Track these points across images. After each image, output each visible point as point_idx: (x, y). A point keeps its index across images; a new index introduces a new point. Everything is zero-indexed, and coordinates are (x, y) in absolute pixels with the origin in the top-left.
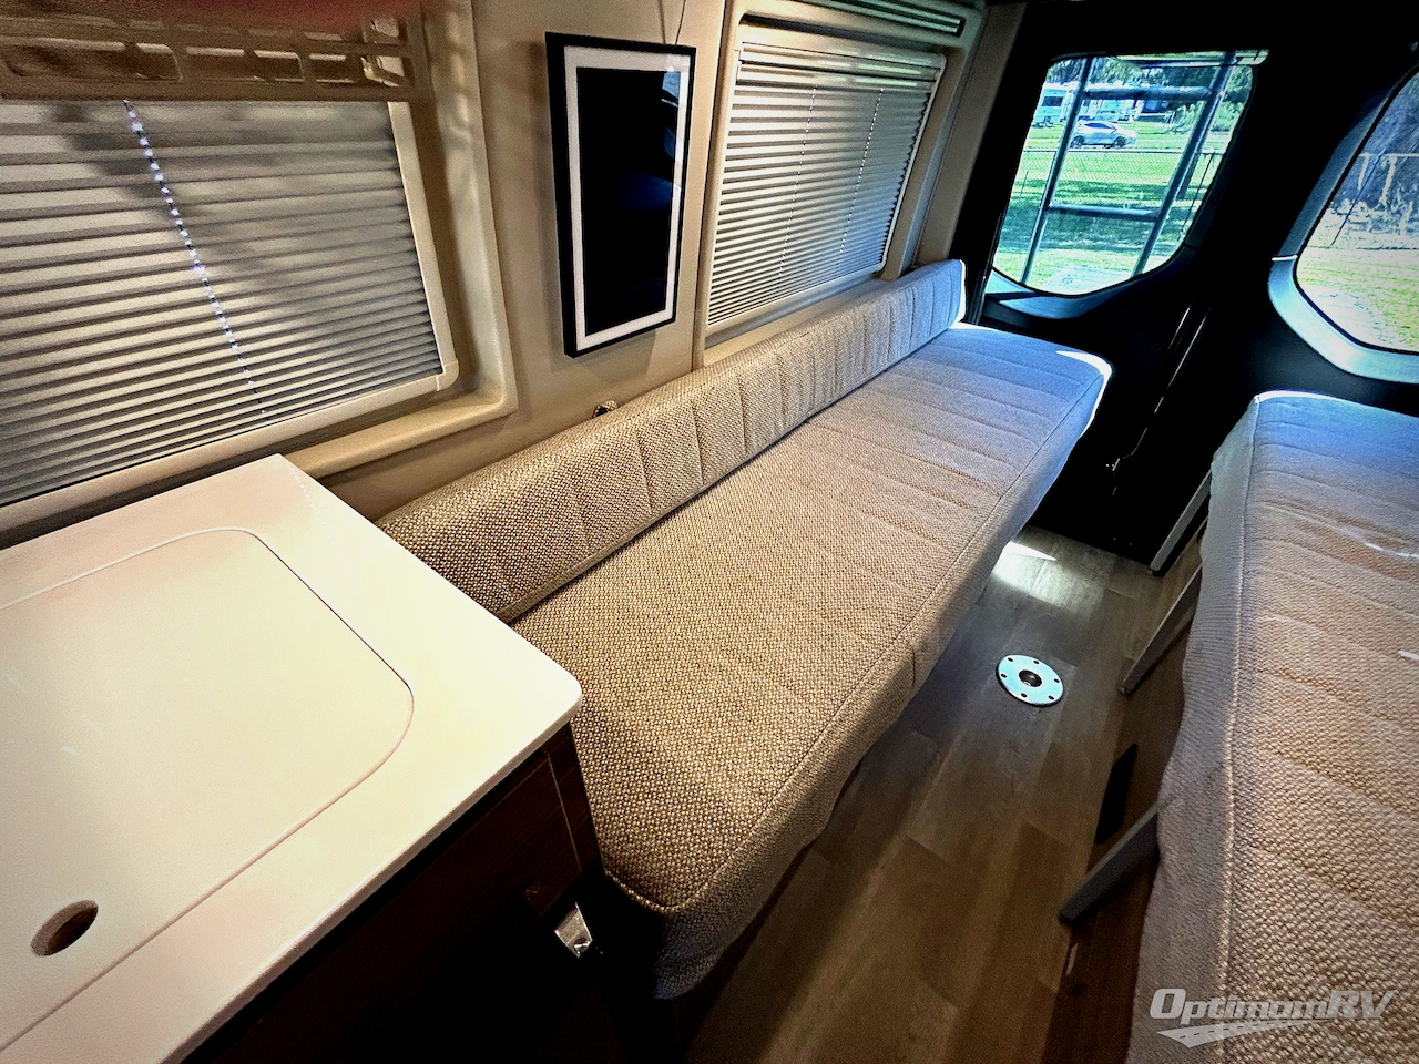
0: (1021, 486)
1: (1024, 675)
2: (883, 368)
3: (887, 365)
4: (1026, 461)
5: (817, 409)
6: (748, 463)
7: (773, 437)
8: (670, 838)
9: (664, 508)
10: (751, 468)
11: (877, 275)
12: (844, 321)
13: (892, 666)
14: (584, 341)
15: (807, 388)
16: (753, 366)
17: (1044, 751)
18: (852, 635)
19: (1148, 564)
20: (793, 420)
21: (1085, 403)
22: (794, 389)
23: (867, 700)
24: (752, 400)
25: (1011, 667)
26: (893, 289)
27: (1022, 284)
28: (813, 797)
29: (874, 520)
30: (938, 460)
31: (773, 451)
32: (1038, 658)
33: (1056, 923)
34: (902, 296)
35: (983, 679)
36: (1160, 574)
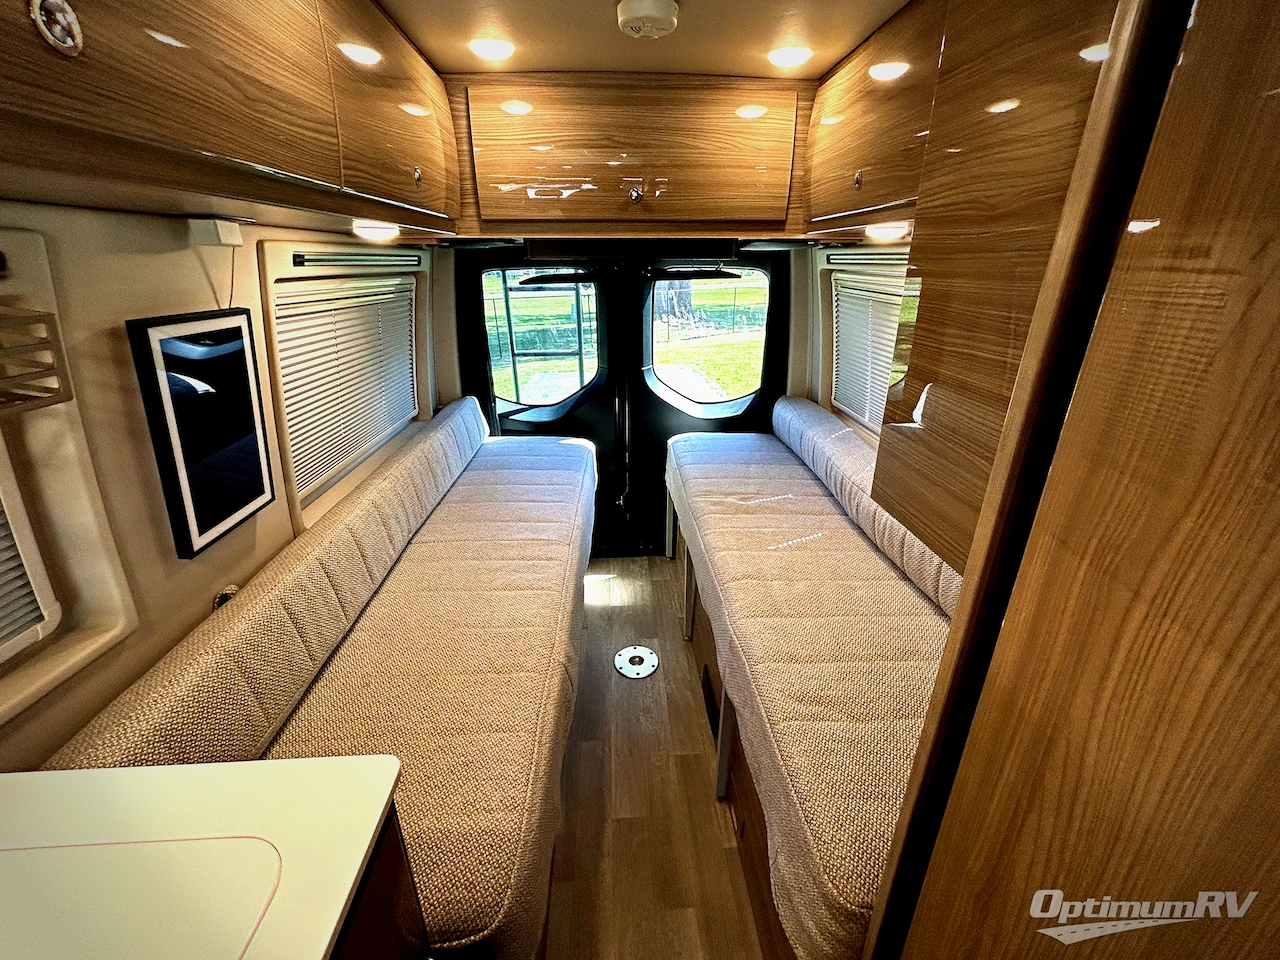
0: (577, 534)
1: (632, 661)
2: (450, 485)
3: (452, 482)
4: (573, 517)
5: (414, 531)
6: (376, 592)
7: (390, 564)
8: (468, 879)
9: (322, 656)
10: (381, 595)
11: (414, 419)
12: (410, 460)
13: (556, 680)
14: (198, 541)
15: (402, 518)
16: (355, 515)
17: (664, 702)
18: (522, 674)
19: (665, 555)
20: (400, 546)
21: (589, 470)
22: (392, 522)
23: (551, 710)
24: (365, 540)
25: (622, 661)
26: (435, 428)
27: (518, 403)
28: (547, 793)
29: (498, 593)
30: (521, 537)
31: (392, 576)
32: (634, 645)
33: (717, 805)
34: (444, 431)
35: (610, 677)
36: (673, 558)
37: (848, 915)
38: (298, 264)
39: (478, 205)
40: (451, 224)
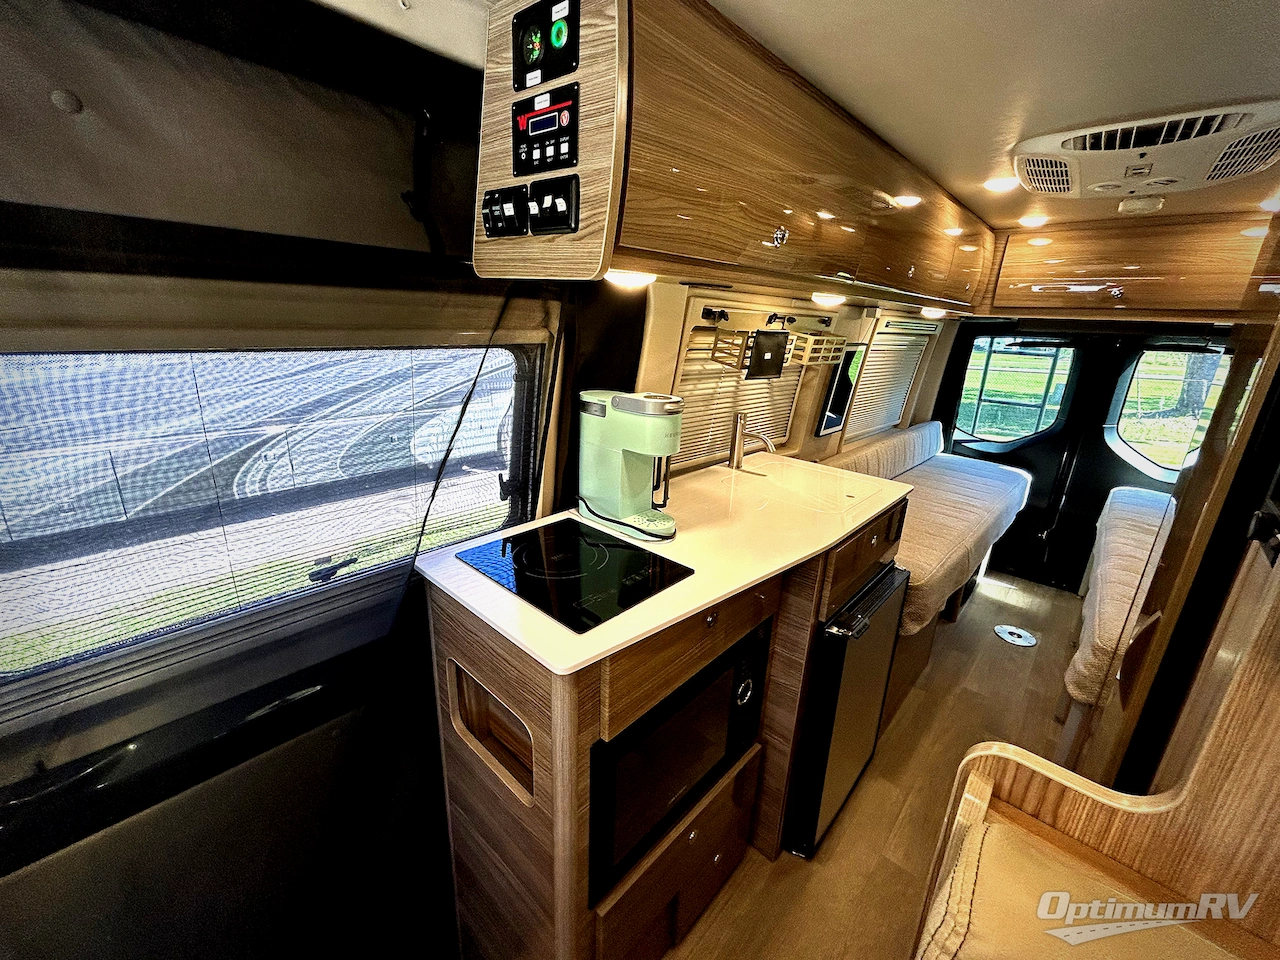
11: (896, 426)
14: (822, 432)
21: (1017, 491)
34: (917, 434)
37: (1104, 651)
38: (887, 326)
39: (993, 298)
40: (972, 309)
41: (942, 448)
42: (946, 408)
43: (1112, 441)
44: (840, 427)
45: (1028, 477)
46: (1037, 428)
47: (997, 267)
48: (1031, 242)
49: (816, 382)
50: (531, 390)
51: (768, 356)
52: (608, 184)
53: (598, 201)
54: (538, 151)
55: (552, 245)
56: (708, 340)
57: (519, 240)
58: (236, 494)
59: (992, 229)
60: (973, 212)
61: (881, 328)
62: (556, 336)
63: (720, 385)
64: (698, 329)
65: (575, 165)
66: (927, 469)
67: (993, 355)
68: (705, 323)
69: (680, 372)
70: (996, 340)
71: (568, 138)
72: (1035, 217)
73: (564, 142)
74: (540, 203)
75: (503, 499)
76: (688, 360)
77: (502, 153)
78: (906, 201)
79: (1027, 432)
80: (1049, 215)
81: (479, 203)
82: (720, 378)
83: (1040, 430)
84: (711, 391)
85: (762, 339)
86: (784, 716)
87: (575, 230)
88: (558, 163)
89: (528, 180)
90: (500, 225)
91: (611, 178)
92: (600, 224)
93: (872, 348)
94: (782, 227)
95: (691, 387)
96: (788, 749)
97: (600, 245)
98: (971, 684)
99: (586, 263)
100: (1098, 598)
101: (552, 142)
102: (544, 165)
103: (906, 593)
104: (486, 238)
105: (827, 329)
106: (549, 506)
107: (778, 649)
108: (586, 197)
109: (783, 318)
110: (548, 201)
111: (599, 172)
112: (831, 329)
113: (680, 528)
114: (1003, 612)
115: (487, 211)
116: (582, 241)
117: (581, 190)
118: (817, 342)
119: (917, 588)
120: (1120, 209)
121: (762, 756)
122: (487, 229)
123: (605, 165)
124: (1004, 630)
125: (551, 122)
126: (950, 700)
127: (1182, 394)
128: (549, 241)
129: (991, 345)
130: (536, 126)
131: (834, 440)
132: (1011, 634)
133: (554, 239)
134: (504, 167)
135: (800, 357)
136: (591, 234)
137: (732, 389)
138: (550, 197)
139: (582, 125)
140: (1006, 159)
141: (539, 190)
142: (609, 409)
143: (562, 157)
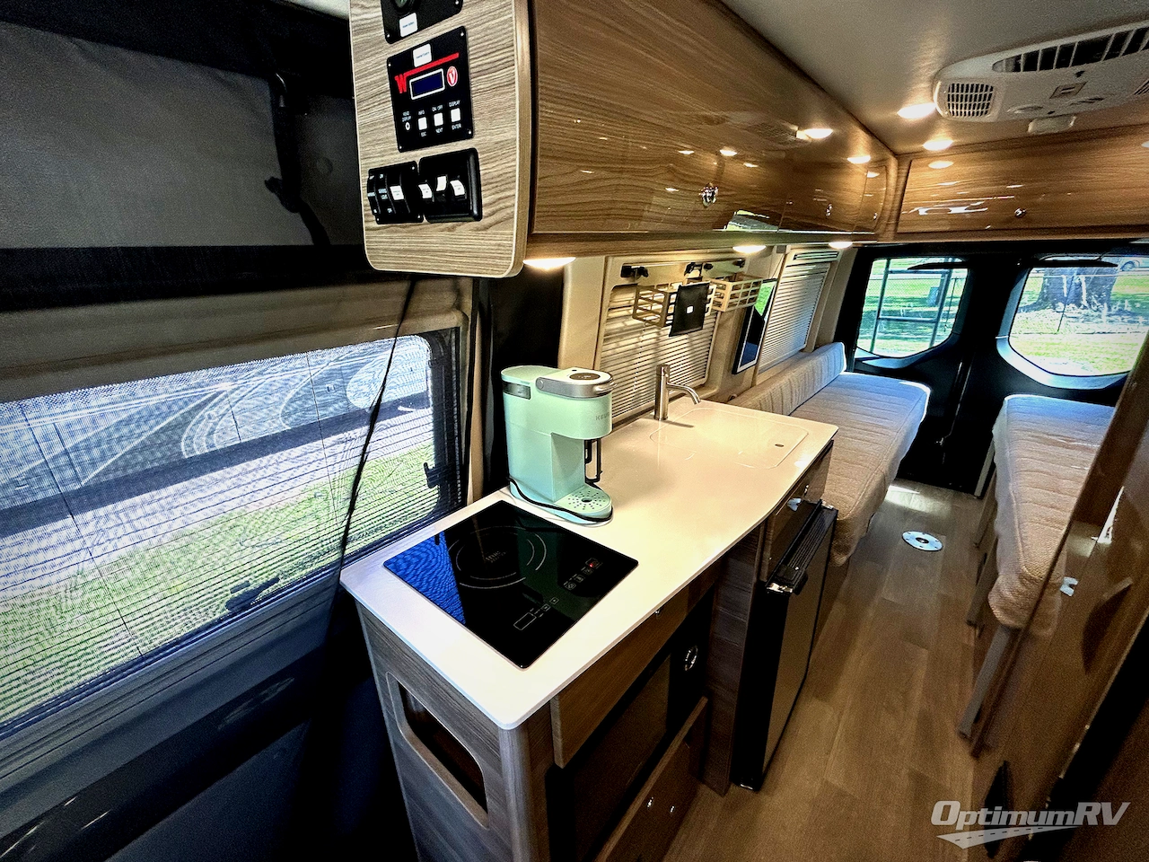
0: (904, 430)
11: (802, 350)
13: (879, 476)
14: (738, 369)
17: (940, 566)
19: (973, 494)
21: (919, 406)
27: (871, 352)
32: (924, 532)
35: (897, 540)
36: (981, 498)
37: (1031, 580)
38: (795, 259)
39: (897, 224)
40: (875, 237)
41: (845, 367)
42: (847, 330)
43: (1004, 352)
44: (755, 362)
45: (927, 390)
46: (932, 342)
47: (899, 193)
48: (931, 165)
49: (731, 324)
50: (449, 379)
51: (690, 310)
52: (514, 160)
53: (504, 181)
54: (424, 119)
55: (454, 235)
56: (629, 297)
57: (413, 228)
58: (184, 453)
59: (895, 154)
60: (882, 139)
61: (790, 261)
62: (470, 317)
63: (642, 338)
64: (618, 288)
65: (471, 137)
66: (835, 389)
67: (889, 275)
68: (624, 281)
69: (602, 334)
70: (892, 260)
71: (458, 102)
72: (940, 141)
73: (455, 107)
74: (433, 186)
75: (430, 486)
76: (609, 320)
77: (382, 123)
78: (817, 133)
79: (923, 346)
80: (953, 139)
81: (363, 184)
82: (641, 332)
83: (935, 344)
84: (633, 346)
85: (683, 294)
86: (730, 672)
87: (479, 218)
88: (449, 135)
89: (417, 156)
90: (390, 210)
91: (518, 151)
92: (509, 211)
93: (781, 281)
94: (711, 184)
95: (613, 346)
96: (733, 699)
97: (509, 236)
98: (887, 593)
99: (495, 258)
100: (1016, 521)
101: (440, 107)
102: (433, 138)
103: (834, 529)
104: (376, 225)
105: (741, 270)
106: (479, 490)
107: (721, 609)
108: (487, 176)
109: (701, 265)
110: (442, 183)
111: (501, 145)
112: (745, 269)
113: (617, 505)
114: (910, 518)
115: (372, 194)
116: (489, 231)
117: (481, 168)
118: (735, 288)
119: (843, 523)
120: (1030, 129)
121: (709, 708)
122: (377, 215)
123: (509, 135)
124: (911, 536)
125: (435, 82)
126: (871, 613)
127: (1042, 289)
128: (449, 230)
129: (888, 266)
130: (419, 87)
131: (749, 374)
132: (918, 539)
133: (454, 228)
134: (386, 141)
135: (720, 305)
136: (497, 223)
137: (653, 341)
138: (445, 178)
139: (476, 84)
140: (925, 85)
141: (431, 169)
142: (534, 390)
143: (454, 127)
